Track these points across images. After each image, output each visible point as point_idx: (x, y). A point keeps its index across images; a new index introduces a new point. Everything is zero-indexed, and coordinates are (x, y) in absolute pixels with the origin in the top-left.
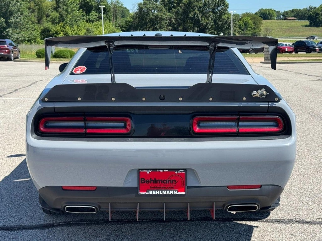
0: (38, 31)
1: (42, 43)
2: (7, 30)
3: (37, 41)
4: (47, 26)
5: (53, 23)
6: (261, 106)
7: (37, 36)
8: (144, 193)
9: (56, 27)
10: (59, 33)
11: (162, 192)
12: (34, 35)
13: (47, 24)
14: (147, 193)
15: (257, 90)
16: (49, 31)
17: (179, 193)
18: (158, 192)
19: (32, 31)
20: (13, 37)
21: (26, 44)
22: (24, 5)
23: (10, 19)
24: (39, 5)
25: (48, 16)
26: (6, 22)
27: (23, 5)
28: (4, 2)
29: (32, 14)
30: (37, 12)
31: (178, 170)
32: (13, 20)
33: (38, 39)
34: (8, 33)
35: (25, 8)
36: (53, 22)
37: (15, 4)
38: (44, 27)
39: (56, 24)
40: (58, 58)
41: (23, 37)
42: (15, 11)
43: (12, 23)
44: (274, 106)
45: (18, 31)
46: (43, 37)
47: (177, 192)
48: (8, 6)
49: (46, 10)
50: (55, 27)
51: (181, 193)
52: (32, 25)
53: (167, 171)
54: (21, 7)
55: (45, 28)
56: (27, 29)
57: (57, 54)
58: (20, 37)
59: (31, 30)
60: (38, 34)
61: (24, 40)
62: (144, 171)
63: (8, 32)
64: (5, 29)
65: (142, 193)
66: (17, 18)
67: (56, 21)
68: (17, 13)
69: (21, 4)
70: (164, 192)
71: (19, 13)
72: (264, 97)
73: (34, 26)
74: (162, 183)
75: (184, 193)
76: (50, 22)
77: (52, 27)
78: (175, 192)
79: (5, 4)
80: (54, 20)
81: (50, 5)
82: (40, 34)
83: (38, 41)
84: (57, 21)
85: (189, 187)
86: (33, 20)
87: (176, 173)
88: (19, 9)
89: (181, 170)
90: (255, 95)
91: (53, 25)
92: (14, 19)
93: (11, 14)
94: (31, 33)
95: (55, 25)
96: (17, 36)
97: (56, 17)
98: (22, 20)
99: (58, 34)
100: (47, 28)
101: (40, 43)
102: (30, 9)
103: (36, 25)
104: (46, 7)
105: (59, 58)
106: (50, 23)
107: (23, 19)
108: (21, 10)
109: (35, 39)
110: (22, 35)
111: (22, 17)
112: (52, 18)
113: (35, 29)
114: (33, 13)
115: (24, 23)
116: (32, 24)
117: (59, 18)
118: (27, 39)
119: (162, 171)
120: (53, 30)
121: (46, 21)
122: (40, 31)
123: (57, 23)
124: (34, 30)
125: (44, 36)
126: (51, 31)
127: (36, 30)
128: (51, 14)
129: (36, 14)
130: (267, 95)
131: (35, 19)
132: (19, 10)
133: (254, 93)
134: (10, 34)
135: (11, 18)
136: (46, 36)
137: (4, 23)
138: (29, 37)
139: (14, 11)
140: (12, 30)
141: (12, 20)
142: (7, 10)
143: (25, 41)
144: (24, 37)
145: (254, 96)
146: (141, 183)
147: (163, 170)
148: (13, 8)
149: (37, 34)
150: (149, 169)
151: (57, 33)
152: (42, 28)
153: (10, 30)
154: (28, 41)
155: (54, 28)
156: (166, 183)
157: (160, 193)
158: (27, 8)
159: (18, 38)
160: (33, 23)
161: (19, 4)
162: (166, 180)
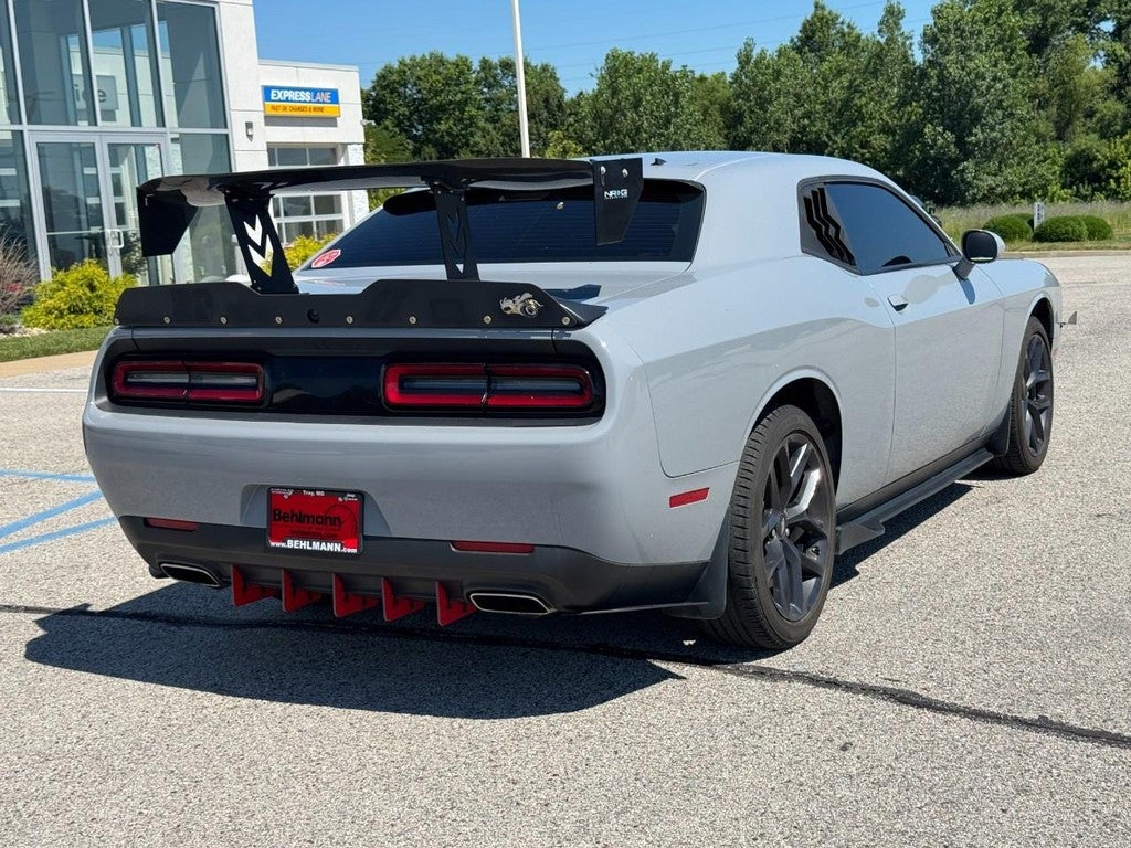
0: (1054, 163)
1: (1064, 200)
2: (961, 168)
3: (1050, 194)
4: (1084, 147)
5: (1103, 136)
6: (533, 337)
7: (1051, 177)
8: (278, 545)
9: (1113, 145)
10: (1120, 164)
11: (311, 545)
12: (1040, 176)
13: (1084, 140)
14: (283, 545)
15: (511, 298)
16: (1090, 160)
17: (344, 550)
18: (305, 545)
19: (1038, 163)
20: (977, 186)
21: (1017, 203)
22: (1015, 89)
23: (971, 134)
24: (1064, 83)
25: (1090, 114)
26: (960, 143)
27: (1011, 89)
28: (958, 86)
29: (1041, 111)
30: (1055, 107)
31: (343, 493)
32: (981, 136)
33: (1054, 188)
34: (962, 176)
35: (1020, 97)
36: (1106, 132)
37: (989, 88)
38: (1073, 150)
39: (1115, 137)
40: (1046, 240)
41: (1008, 183)
42: (987, 108)
43: (977, 144)
44: (565, 338)
45: (993, 165)
46: (1069, 179)
47: (342, 548)
48: (969, 96)
49: (1084, 96)
50: (1109, 147)
51: (349, 550)
52: (1037, 147)
53: (322, 494)
54: (1006, 93)
55: (1077, 151)
56: (1022, 158)
57: (1046, 228)
58: (998, 186)
59: (1033, 160)
60: (1054, 173)
61: (1009, 192)
62: (278, 491)
63: (963, 171)
64: (955, 162)
65: (273, 544)
66: (992, 129)
67: (1112, 129)
68: (992, 114)
69: (1005, 86)
70: (316, 546)
71: (1000, 112)
72: (534, 313)
73: (1045, 148)
74: (313, 522)
75: (354, 551)
76: (1094, 132)
77: (1099, 148)
78: (337, 547)
79: (959, 90)
80: (1109, 125)
81: (1098, 81)
82: (1061, 174)
83: (1054, 193)
84: (1118, 128)
85: (366, 538)
86: (1042, 129)
87: (340, 499)
88: (1001, 101)
89: (349, 495)
90: (509, 309)
91: (1104, 141)
92: (983, 132)
93: (976, 117)
94: (1034, 171)
95: (1110, 141)
96: (990, 181)
97: (1116, 116)
98: (1008, 133)
99: (1118, 168)
100: (1083, 151)
101: (1060, 198)
102: (1033, 98)
103: (1049, 143)
104: (1087, 87)
105: (1052, 241)
106: (1094, 136)
107: (1012, 130)
108: (1005, 104)
109: (1044, 187)
110: (1006, 179)
111: (1007, 124)
112: (1101, 120)
113: (1046, 159)
114: (1043, 109)
115: (1014, 142)
116: (1038, 142)
117: (1125, 118)
118: (1020, 189)
119: (312, 494)
120: (1103, 156)
121: (1083, 129)
122: (1061, 161)
123: (1117, 133)
124: (1044, 161)
125: (1072, 176)
126: (1095, 159)
127: (1049, 161)
128: (1100, 106)
129: (1053, 110)
130: (540, 311)
131: (1046, 128)
132: (1000, 105)
133: (506, 304)
134: (969, 177)
135: (974, 131)
136: (1078, 175)
137: (952, 146)
138: (1026, 184)
139: (983, 108)
140: (977, 164)
141: (978, 135)
142: (964, 107)
143: (1015, 194)
144: (1011, 184)
145: (508, 312)
146: (275, 519)
147: (314, 490)
148: (981, 101)
149: (1051, 172)
150: (287, 488)
151: (1115, 164)
152: (1069, 152)
153: (969, 164)
154: (1024, 195)
155: (1106, 150)
156: (322, 523)
157: (309, 548)
158: (1024, 96)
159: (993, 189)
160: (1040, 138)
161: (999, 86)
162: (322, 517)
